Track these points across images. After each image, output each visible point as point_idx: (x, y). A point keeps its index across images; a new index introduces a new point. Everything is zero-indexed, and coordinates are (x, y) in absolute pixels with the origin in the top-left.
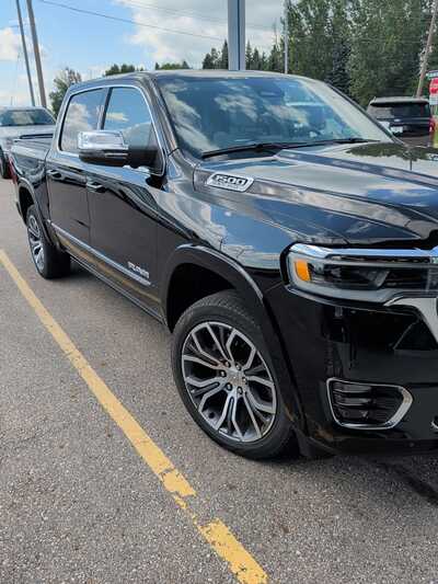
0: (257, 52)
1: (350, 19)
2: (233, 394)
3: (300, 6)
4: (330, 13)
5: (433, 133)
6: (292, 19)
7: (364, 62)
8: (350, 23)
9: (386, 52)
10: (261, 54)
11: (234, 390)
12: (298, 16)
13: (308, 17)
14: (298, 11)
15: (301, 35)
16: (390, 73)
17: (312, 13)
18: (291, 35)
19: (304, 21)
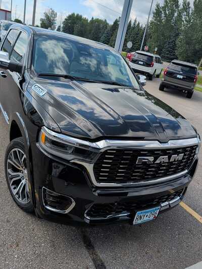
0: (139, 23)
1: (183, 19)
2: (23, 181)
3: (163, 7)
4: (176, 14)
5: (195, 82)
6: (158, 13)
7: (185, 41)
8: (183, 21)
9: (195, 39)
10: (140, 25)
11: (25, 180)
12: (161, 12)
13: (165, 14)
14: (161, 10)
15: (160, 21)
16: (195, 49)
17: (167, 12)
18: (155, 20)
19: (163, 15)
